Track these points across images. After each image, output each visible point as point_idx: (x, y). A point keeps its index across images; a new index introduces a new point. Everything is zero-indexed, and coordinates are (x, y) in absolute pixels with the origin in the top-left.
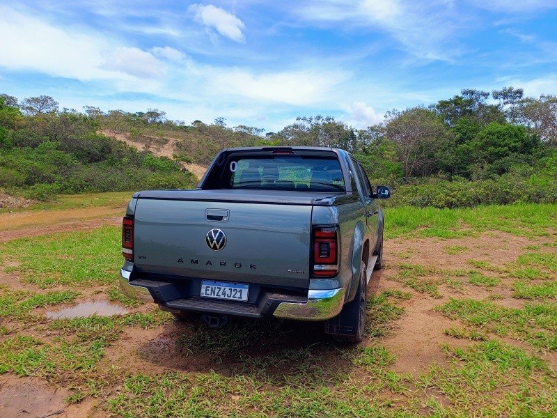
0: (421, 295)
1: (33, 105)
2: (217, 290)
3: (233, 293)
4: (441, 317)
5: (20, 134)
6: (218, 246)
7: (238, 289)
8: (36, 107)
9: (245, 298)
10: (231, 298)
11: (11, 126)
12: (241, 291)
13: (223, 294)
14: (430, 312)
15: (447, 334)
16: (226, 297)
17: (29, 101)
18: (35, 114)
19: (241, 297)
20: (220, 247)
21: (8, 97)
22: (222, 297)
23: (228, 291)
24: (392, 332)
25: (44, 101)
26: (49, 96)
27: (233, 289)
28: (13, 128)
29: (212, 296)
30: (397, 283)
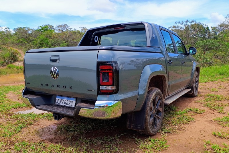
0: (212, 111)
1: (60, 28)
2: (62, 101)
3: (69, 103)
4: (217, 125)
5: (54, 41)
6: (55, 76)
7: (71, 101)
8: (61, 29)
9: (74, 106)
10: (68, 105)
11: (51, 38)
12: (72, 102)
13: (65, 103)
14: (211, 122)
15: (215, 135)
16: (66, 105)
17: (58, 27)
18: (61, 32)
19: (72, 105)
20: (56, 77)
21: (50, 26)
22: (64, 105)
23: (67, 102)
24: (178, 131)
25: (64, 26)
26: (66, 24)
27: (69, 100)
28: (52, 38)
29: (60, 104)
30: (200, 104)
